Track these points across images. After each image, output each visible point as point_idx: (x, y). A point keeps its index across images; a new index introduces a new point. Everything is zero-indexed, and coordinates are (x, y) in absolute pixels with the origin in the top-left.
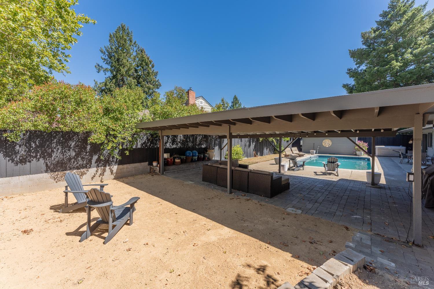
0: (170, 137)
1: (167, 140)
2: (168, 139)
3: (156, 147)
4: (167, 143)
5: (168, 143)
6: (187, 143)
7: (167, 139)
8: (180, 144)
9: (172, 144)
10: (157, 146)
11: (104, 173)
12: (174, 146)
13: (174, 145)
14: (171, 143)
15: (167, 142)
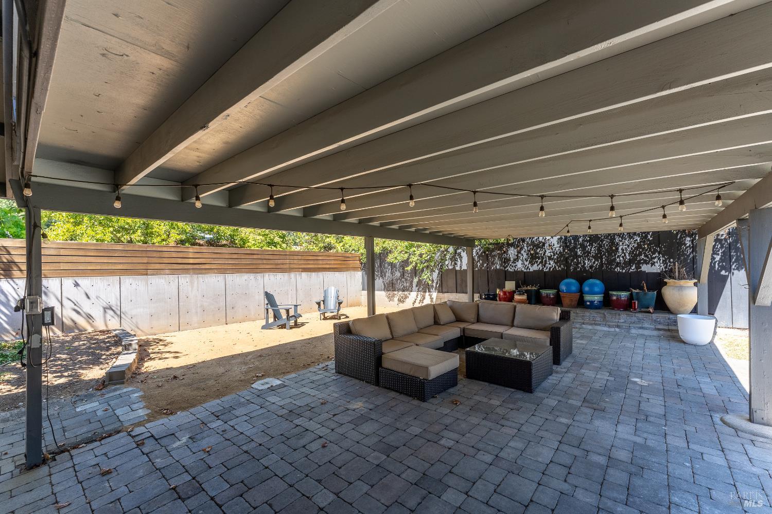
0: (525, 248)
1: (517, 256)
2: (519, 252)
3: (494, 268)
4: (518, 261)
5: (520, 262)
6: (577, 260)
7: (516, 254)
8: (552, 262)
9: (530, 263)
10: (496, 267)
11: (423, 300)
12: (535, 267)
13: (536, 265)
14: (527, 261)
15: (518, 258)
